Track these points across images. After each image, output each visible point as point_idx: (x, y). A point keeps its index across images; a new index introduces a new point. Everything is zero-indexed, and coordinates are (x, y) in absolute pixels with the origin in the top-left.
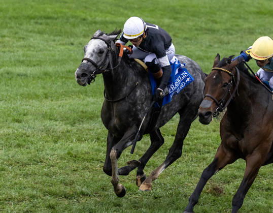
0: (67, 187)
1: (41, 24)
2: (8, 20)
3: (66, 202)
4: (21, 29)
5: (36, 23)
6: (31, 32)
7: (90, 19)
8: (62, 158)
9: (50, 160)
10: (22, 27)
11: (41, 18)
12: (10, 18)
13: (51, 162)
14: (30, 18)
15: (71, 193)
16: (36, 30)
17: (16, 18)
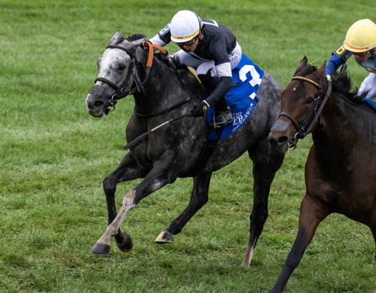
0: (189, 238)
1: (154, 14)
2: (108, 9)
3: (188, 259)
4: (127, 22)
5: (148, 13)
6: (139, 25)
7: (221, 7)
8: (182, 198)
9: (165, 201)
10: (127, 19)
11: (153, 6)
12: (111, 7)
13: (167, 204)
14: (139, 6)
15: (195, 247)
16: (147, 22)
17: (120, 6)
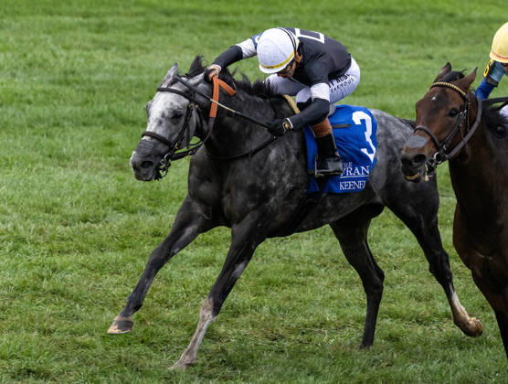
0: (421, 303)
1: (376, 22)
2: (318, 16)
3: (419, 330)
4: (343, 32)
5: (368, 21)
6: (359, 36)
7: (460, 14)
8: (412, 254)
9: (390, 256)
10: (344, 28)
11: (376, 12)
12: (323, 13)
13: (393, 260)
14: (357, 12)
15: (428, 315)
16: (368, 33)
17: (333, 13)
